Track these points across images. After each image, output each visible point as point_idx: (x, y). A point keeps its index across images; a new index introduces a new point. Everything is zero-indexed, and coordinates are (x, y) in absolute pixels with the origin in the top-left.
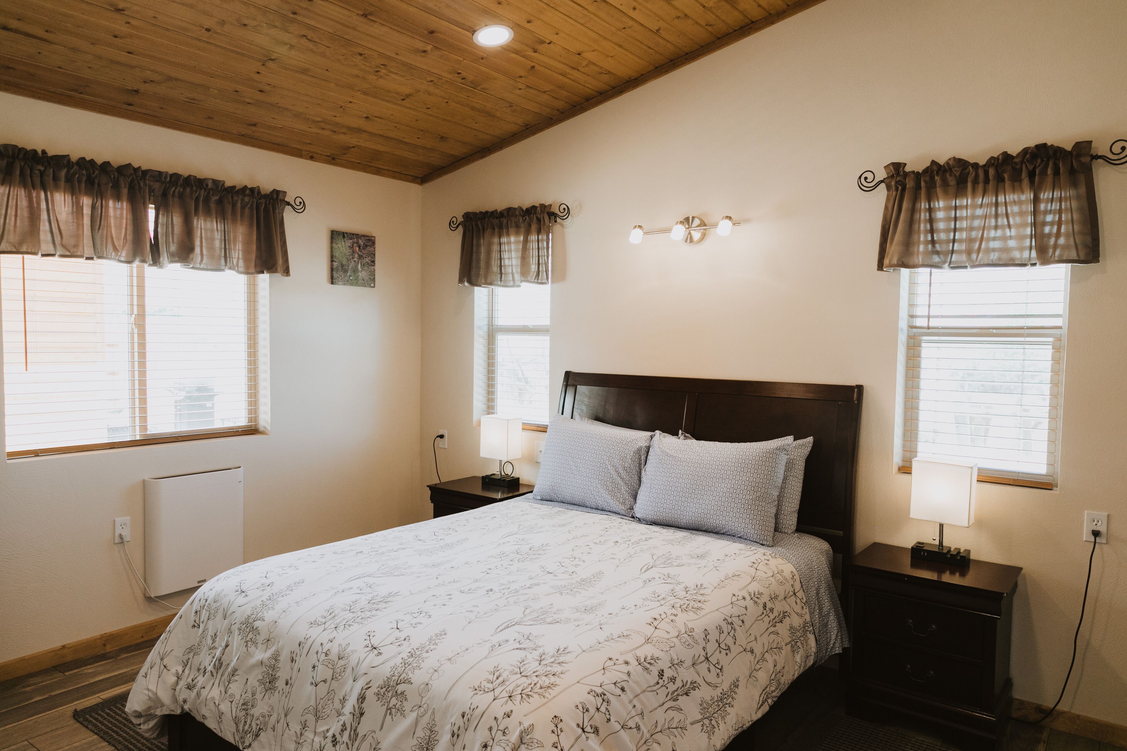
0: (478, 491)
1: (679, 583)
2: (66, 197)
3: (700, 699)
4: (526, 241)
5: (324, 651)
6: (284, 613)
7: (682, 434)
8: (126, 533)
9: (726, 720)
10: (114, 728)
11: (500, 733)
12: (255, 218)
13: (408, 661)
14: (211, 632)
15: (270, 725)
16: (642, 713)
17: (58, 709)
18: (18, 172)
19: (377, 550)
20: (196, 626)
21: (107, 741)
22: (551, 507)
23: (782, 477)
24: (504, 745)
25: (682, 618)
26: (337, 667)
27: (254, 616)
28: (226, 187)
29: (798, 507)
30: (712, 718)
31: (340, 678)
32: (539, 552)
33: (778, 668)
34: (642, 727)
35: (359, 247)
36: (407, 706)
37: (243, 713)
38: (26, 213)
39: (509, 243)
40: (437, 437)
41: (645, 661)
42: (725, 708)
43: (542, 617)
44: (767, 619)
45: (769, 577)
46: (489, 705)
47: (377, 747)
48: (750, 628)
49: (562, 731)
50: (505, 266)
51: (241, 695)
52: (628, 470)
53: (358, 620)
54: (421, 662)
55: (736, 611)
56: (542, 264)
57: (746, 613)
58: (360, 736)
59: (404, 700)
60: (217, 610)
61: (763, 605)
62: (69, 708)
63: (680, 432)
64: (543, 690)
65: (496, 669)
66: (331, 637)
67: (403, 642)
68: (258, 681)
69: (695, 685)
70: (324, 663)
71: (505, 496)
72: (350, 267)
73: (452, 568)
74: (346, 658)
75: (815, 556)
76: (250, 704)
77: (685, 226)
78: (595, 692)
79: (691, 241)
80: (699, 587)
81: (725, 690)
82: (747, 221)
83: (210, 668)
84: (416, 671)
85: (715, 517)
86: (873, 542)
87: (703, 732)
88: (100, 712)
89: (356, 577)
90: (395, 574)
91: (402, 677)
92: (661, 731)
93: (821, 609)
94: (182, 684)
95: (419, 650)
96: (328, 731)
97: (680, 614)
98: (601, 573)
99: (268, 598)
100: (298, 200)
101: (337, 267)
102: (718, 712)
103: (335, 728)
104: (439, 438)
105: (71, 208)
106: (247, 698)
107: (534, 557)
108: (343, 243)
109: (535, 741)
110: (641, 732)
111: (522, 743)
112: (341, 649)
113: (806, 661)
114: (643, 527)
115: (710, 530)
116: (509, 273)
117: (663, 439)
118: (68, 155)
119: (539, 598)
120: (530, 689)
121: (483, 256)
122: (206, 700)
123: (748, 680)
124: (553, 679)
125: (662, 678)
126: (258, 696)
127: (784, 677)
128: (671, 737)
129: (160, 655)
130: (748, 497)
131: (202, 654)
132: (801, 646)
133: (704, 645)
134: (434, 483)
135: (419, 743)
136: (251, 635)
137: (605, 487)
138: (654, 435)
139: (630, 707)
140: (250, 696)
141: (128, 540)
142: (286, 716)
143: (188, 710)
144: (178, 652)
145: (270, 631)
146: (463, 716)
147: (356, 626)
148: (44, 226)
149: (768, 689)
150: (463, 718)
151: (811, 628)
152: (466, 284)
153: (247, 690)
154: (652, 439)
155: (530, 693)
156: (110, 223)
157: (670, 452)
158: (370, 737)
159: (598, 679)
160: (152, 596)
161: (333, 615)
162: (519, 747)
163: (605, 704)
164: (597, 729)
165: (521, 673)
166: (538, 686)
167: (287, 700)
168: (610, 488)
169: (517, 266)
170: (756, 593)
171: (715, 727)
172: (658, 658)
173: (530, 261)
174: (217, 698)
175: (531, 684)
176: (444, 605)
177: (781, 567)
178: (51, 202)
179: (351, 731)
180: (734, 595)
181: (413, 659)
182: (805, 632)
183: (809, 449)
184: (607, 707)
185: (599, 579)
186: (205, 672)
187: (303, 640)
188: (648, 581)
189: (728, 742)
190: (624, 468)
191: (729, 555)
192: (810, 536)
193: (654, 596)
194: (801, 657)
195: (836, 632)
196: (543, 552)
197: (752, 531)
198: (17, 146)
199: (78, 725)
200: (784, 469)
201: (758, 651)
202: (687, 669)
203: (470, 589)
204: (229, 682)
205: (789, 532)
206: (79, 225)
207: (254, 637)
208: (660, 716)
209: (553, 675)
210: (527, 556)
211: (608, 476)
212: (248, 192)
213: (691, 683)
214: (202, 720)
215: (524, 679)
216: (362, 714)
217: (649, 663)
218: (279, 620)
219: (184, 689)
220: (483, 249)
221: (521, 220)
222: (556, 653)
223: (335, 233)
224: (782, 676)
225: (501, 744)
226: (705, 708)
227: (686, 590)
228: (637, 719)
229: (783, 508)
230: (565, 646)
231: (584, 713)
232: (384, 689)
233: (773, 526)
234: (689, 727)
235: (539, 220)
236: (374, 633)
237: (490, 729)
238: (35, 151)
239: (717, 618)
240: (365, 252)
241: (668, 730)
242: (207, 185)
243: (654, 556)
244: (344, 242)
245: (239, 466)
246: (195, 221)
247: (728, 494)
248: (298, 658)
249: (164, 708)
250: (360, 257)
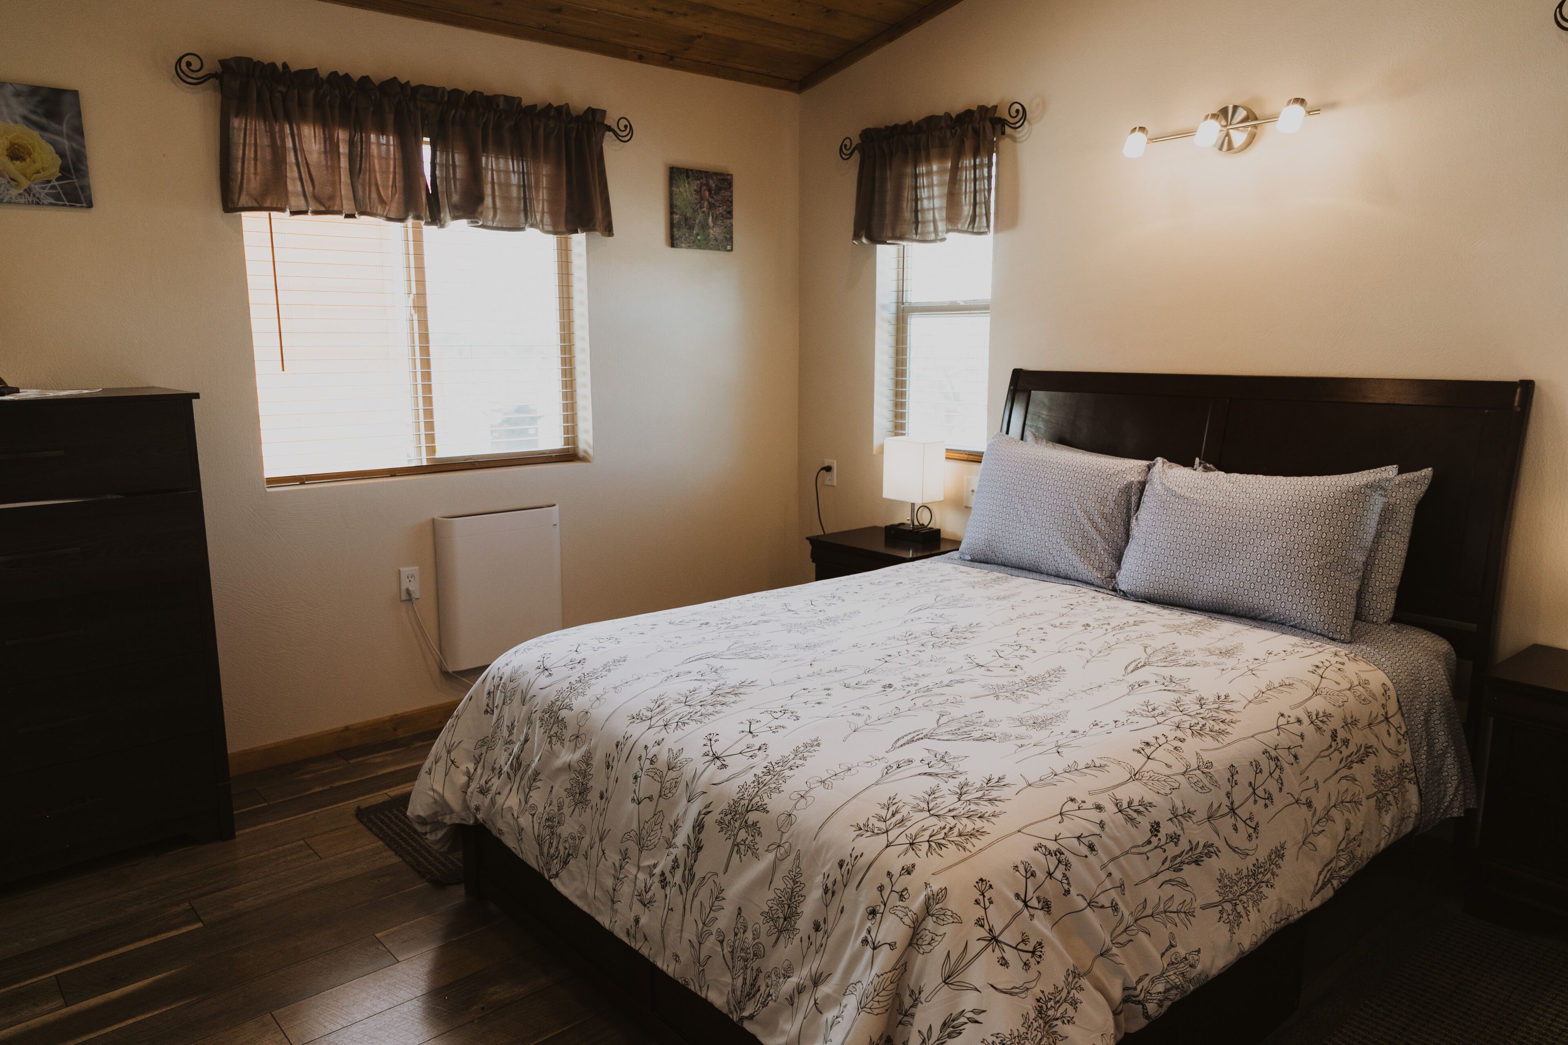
0: (880, 547)
1: (1189, 692)
2: (316, 130)
3: (1218, 872)
4: (955, 170)
5: (650, 756)
6: (598, 701)
7: (1200, 464)
8: (414, 587)
9: (1260, 907)
10: (402, 834)
11: (895, 896)
12: (564, 152)
13: (762, 780)
14: (506, 722)
15: (582, 852)
16: (1122, 886)
17: (339, 805)
18: (255, 96)
19: (728, 621)
20: (489, 711)
21: (394, 850)
22: (987, 571)
23: (1374, 533)
24: (901, 914)
25: (1193, 746)
26: (666, 780)
27: (559, 703)
28: (523, 107)
29: (1397, 582)
30: (1238, 902)
31: (670, 795)
32: (966, 635)
33: (1353, 832)
34: (1122, 907)
35: (710, 190)
36: (762, 843)
37: (548, 831)
38: (268, 156)
39: (930, 173)
40: (822, 469)
41: (1129, 807)
42: (1260, 887)
43: (967, 729)
44: (1336, 756)
45: (1342, 690)
46: (880, 854)
47: (720, 895)
48: (1308, 767)
49: (991, 903)
50: (923, 210)
51: (545, 808)
52: (1109, 517)
53: (696, 717)
54: (781, 782)
55: (1284, 740)
56: (980, 203)
57: (1302, 744)
58: (696, 878)
59: (756, 834)
60: (514, 691)
61: (1331, 734)
62: (352, 804)
63: (1197, 460)
64: (963, 838)
65: (892, 801)
66: (659, 737)
67: (756, 752)
68: (565, 790)
69: (1211, 849)
70: (649, 773)
71: (919, 555)
72: (697, 221)
73: (833, 651)
74: (678, 769)
75: (1425, 660)
76: (556, 820)
77: (1220, 122)
78: (1046, 847)
79: (1230, 147)
80: (1223, 699)
81: (1261, 860)
82: (1332, 105)
83: (506, 768)
84: (774, 795)
85: (1252, 593)
86: (1531, 642)
87: (1222, 922)
88: (387, 813)
89: (698, 657)
90: (753, 655)
91: (753, 802)
92: (1152, 915)
93: (1431, 746)
94: (474, 785)
95: (780, 764)
96: (655, 866)
97: (1189, 739)
98: (1061, 670)
99: (578, 679)
100: (623, 123)
101: (679, 221)
102: (1248, 894)
103: (664, 863)
104: (824, 471)
105: (322, 145)
106: (552, 812)
107: (957, 641)
108: (687, 185)
109: (949, 913)
110: (1120, 914)
111: (929, 915)
112: (671, 756)
113: (1400, 826)
114: (1130, 606)
115: (1242, 613)
116: (929, 221)
117: (1168, 471)
118: (316, 69)
119: (961, 701)
120: (942, 835)
121: (889, 197)
122: (502, 809)
123: (1301, 847)
124: (979, 824)
125: (1156, 836)
126: (566, 810)
127: (1362, 847)
128: (1169, 925)
129: (446, 747)
130: (1311, 563)
131: (497, 750)
132: (1393, 802)
133: (1229, 789)
134: (816, 535)
135: (777, 898)
136: (555, 729)
137: (1071, 543)
138: (1154, 464)
139: (1103, 875)
140: (556, 809)
141: (417, 597)
142: (601, 840)
143: (481, 820)
144: (468, 744)
145: (580, 724)
146: (841, 866)
147: (692, 725)
148: (292, 173)
149: (1333, 865)
150: (841, 868)
151: (1413, 775)
152: (864, 240)
153: (551, 802)
154: (1149, 470)
155: (943, 842)
156: (374, 166)
157: (1179, 491)
158: (711, 881)
159: (1052, 828)
160: (450, 671)
161: (662, 707)
162: (924, 920)
163: (1062, 867)
164: (1047, 904)
165: (929, 811)
166: (956, 831)
167: (602, 819)
168: (1079, 545)
169: (940, 209)
170: (1321, 714)
171: (1241, 916)
172: (1150, 803)
173: (961, 198)
174: (516, 808)
175: (944, 828)
176: (819, 703)
177: (1364, 676)
178: (299, 138)
179: (685, 870)
180: (1282, 715)
181: (770, 777)
182: (1401, 779)
183: (1424, 488)
184: (1064, 872)
185: (1057, 679)
186: (500, 773)
187: (622, 740)
188: (1137, 686)
189: (1263, 939)
190: (1103, 516)
191: (1274, 653)
192: (1419, 629)
193: (1146, 709)
194: (1393, 819)
195: (1455, 783)
196: (971, 635)
197: (1316, 618)
198: (251, 59)
199: (361, 826)
200: (1377, 519)
201: (1320, 803)
202: (1199, 823)
203: (859, 683)
204: (530, 789)
205: (1381, 621)
206: (334, 168)
207: (560, 731)
208: (1152, 892)
209: (980, 817)
210: (947, 640)
211: (1077, 527)
212: (552, 113)
213: (1204, 846)
214: (498, 836)
215: (934, 820)
216: (699, 848)
217: (1135, 811)
218: (590, 711)
219: (475, 793)
220: (889, 186)
221: (948, 135)
222: (985, 785)
223: (675, 170)
224: (1359, 846)
225: (897, 912)
226: (1226, 886)
227: (1201, 702)
228: (1113, 894)
229: (1372, 582)
230: (1000, 775)
231: (1027, 878)
232: (730, 817)
233: (1353, 610)
234: (1198, 912)
235: (976, 132)
236: (717, 737)
237: (881, 888)
238: (273, 65)
239: (1253, 748)
240: (719, 198)
241: (1163, 915)
242: (498, 105)
243: (1147, 649)
244: (689, 183)
245: (553, 503)
246: (484, 159)
247: (1275, 558)
248: (615, 764)
249: (454, 815)
250: (711, 206)
